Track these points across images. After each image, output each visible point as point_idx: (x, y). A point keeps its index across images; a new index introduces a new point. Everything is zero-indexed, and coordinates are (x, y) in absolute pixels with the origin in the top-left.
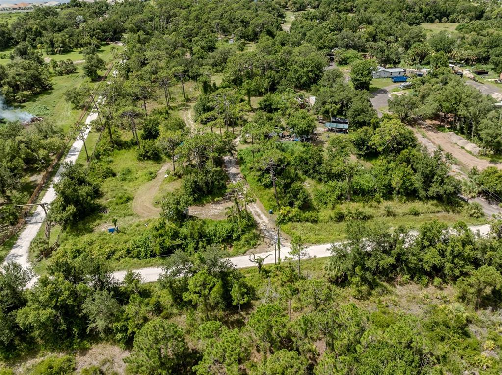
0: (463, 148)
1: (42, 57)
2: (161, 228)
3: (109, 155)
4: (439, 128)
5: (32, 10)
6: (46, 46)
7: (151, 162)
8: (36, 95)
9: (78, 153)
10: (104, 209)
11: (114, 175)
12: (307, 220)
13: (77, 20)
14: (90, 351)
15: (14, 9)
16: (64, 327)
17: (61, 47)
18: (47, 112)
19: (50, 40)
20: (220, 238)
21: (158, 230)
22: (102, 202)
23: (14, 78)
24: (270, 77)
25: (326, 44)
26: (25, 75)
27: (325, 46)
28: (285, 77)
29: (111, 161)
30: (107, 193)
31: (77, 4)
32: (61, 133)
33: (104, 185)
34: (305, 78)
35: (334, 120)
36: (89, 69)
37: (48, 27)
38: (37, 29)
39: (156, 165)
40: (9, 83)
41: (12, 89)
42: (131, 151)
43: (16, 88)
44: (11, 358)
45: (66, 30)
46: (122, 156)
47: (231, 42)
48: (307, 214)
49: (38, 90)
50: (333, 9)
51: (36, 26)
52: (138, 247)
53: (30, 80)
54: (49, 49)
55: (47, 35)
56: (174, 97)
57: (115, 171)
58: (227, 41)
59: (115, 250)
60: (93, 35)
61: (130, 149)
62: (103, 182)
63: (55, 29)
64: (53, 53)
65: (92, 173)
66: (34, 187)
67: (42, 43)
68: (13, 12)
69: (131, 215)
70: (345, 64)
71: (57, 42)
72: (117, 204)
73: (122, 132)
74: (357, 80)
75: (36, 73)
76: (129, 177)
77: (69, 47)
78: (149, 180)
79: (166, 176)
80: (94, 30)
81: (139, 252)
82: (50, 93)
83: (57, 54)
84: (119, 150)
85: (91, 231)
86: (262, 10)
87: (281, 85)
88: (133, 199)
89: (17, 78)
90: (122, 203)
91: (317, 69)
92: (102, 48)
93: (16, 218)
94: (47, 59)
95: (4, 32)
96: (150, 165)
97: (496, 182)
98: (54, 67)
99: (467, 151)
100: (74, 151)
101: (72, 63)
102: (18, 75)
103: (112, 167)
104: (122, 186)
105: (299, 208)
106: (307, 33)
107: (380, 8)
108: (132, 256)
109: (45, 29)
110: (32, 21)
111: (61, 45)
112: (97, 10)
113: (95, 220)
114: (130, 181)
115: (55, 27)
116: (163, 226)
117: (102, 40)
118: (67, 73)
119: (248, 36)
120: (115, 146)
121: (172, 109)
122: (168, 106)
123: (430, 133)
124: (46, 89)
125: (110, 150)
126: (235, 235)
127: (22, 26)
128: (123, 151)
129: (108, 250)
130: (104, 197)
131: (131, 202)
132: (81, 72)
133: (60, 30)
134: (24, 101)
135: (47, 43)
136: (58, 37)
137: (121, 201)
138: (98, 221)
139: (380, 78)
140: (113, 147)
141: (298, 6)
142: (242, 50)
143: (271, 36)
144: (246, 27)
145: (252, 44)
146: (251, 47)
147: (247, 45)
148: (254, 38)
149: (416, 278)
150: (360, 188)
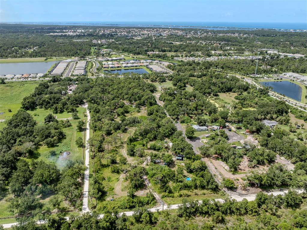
0: (224, 168)
3: (101, 171)
4: (217, 158)
8: (61, 139)
9: (89, 169)
10: (106, 192)
11: (105, 179)
12: (171, 197)
17: (60, 111)
20: (145, 203)
22: (105, 190)
23: (54, 134)
24: (154, 134)
25: (176, 113)
29: (102, 173)
30: (105, 186)
33: (103, 183)
34: (167, 134)
39: (118, 175)
46: (105, 171)
48: (171, 195)
54: (55, 111)
56: (117, 142)
58: (132, 106)
59: (115, 207)
61: (107, 168)
67: (50, 107)
69: (116, 195)
72: (110, 191)
74: (188, 135)
76: (110, 180)
77: (63, 110)
78: (117, 181)
79: (123, 180)
82: (66, 138)
85: (105, 200)
89: (56, 134)
96: (116, 175)
103: (103, 176)
104: (109, 184)
108: (120, 208)
114: (111, 182)
116: (129, 199)
118: (68, 127)
121: (117, 148)
123: (214, 161)
124: (63, 136)
125: (100, 169)
126: (149, 202)
128: (105, 169)
130: (105, 188)
131: (114, 190)
132: (75, 127)
135: (54, 108)
137: (111, 189)
138: (106, 197)
139: (197, 131)
140: (101, 167)
141: (162, 80)
142: (139, 112)
143: (151, 104)
144: (140, 99)
145: (143, 108)
146: (143, 109)
147: (141, 108)
148: (143, 104)
149: (201, 215)
150: (187, 185)
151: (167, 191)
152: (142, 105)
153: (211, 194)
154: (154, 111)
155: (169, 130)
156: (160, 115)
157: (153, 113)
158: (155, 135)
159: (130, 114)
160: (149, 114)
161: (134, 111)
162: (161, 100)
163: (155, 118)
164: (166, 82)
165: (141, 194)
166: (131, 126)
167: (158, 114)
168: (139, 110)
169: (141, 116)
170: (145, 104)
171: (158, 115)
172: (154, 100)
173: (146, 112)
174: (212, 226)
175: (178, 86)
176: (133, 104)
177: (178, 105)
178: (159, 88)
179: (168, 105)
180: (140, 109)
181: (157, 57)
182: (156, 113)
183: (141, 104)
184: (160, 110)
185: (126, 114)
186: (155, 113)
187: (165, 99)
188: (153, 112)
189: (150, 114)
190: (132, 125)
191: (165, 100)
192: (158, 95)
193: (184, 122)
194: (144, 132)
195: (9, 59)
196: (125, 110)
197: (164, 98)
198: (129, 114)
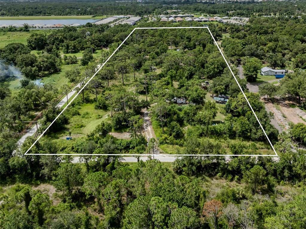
0: (301, 117)
1: (60, 54)
2: (91, 136)
3: (80, 105)
4: (293, 106)
5: (62, 29)
6: (64, 48)
7: (101, 110)
8: (51, 74)
9: (64, 104)
10: (68, 129)
11: (79, 114)
12: (177, 144)
13: (86, 34)
14: (39, 186)
15: (53, 28)
16: (30, 171)
17: (73, 49)
18: (54, 82)
19: (67, 45)
20: (123, 146)
21: (89, 137)
22: (68, 126)
23: (40, 63)
24: (189, 70)
25: (236, 53)
26: (47, 61)
27: (236, 54)
28: (199, 70)
29: (80, 108)
30: (72, 123)
31: (90, 25)
32: (56, 91)
33: (72, 119)
34: (212, 72)
35: (220, 96)
36: (84, 61)
37: (68, 37)
38: (61, 38)
39: (104, 112)
40: (37, 66)
41: (38, 68)
42: (93, 104)
43: (40, 69)
44: (3, 184)
45: (77, 40)
46: (87, 107)
47: (178, 50)
48: (178, 141)
49: (52, 71)
50: (255, 32)
51: (61, 37)
52: (78, 146)
53: (49, 65)
54: (65, 50)
55: (66, 42)
56: (129, 79)
57: (80, 113)
58: (176, 50)
59: (66, 147)
60: (93, 43)
61: (93, 103)
62: (72, 117)
63: (72, 39)
64: (67, 53)
65: (67, 112)
66: (35, 117)
67: (62, 46)
68: (52, 29)
69: (81, 134)
71: (71, 46)
72: (75, 128)
73: (91, 95)
74: (247, 75)
75: (53, 61)
76: (87, 116)
77: (78, 49)
78: (97, 119)
79: (107, 117)
80: (94, 40)
81: (78, 149)
82: (59, 73)
83: (69, 53)
84: (87, 103)
85: (58, 138)
86: (205, 32)
87: (196, 75)
88: (85, 126)
89: (42, 63)
90: (78, 128)
91: (222, 66)
92: (97, 51)
93: (22, 129)
94: (62, 55)
95: (43, 39)
96: (101, 112)
97: (300, 132)
98: (65, 60)
99: (303, 119)
100: (62, 103)
101: (76, 58)
102: (43, 61)
103: (80, 111)
104: (81, 120)
105: (174, 137)
107: (289, 32)
108: (74, 151)
109: (66, 39)
110: (59, 34)
111: (73, 48)
112: (101, 29)
113: (61, 134)
114: (86, 118)
115: (72, 38)
116: (92, 135)
117: (98, 46)
118: (72, 64)
119: (190, 47)
120: (85, 101)
121: (125, 85)
122: (123, 83)
123: (284, 108)
124: (57, 71)
125: (81, 103)
126: (131, 146)
127: (54, 36)
128: (89, 104)
129: (63, 146)
130: (70, 124)
131: (83, 128)
132: (80, 63)
133: (74, 39)
134: (43, 77)
135: (65, 46)
136: (72, 43)
137: (78, 126)
138: (62, 134)
139: (268, 75)
140: (83, 101)
149: (225, 176)
150: (215, 130)
151: (174, 134)
153: (262, 148)
165: (125, 137)
174: (241, 196)
181: (238, 15)
195: (53, 16)
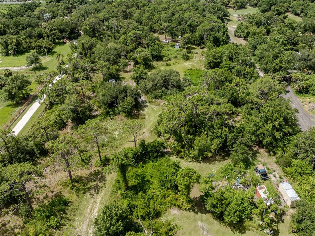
13: (45, 17)
19: (5, 42)
47: (177, 47)
54: (3, 51)
58: (173, 46)
64: (7, 55)
70: (306, 93)
83: (10, 55)
106: (258, 47)
111: (14, 47)
136: (13, 39)
141: (239, 4)
142: (187, 58)
143: (217, 42)
144: (192, 31)
145: (198, 50)
146: (197, 53)
147: (192, 51)
148: (200, 43)
152: (196, 45)
154: (224, 58)
155: (276, 124)
156: (239, 67)
157: (221, 62)
158: (225, 142)
159: (164, 63)
160: (209, 63)
161: (176, 57)
162: (240, 37)
163: (226, 78)
164: (246, 8)
166: (156, 97)
167: (233, 64)
168: (188, 55)
169: (190, 67)
170: (203, 43)
171: (233, 68)
172: (224, 34)
173: (203, 58)
175: (274, 11)
176: (177, 41)
177: (285, 45)
178: (234, 17)
179: (259, 44)
180: (190, 52)
182: (229, 62)
183: (194, 41)
184: (240, 56)
185: (154, 63)
186: (225, 61)
187: (248, 34)
188: (219, 60)
189: (212, 64)
190: (159, 92)
191: (250, 35)
192: (233, 28)
193: (307, 92)
194: (187, 122)
196: (154, 53)
197: (246, 31)
198: (162, 62)
